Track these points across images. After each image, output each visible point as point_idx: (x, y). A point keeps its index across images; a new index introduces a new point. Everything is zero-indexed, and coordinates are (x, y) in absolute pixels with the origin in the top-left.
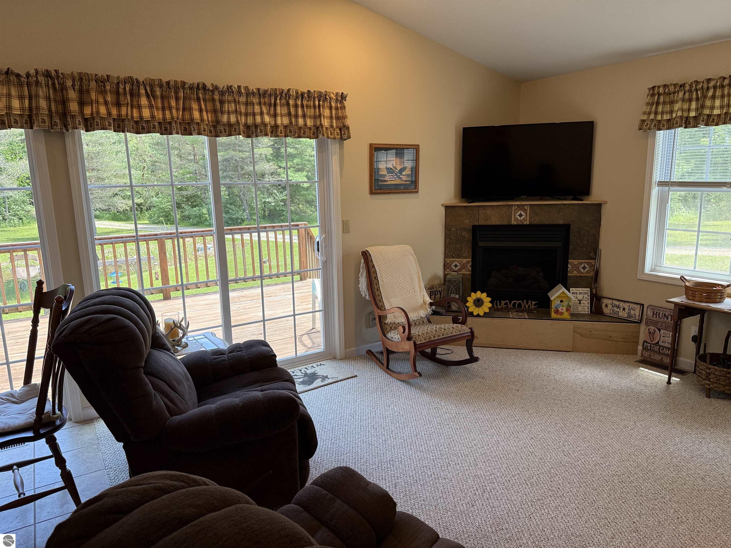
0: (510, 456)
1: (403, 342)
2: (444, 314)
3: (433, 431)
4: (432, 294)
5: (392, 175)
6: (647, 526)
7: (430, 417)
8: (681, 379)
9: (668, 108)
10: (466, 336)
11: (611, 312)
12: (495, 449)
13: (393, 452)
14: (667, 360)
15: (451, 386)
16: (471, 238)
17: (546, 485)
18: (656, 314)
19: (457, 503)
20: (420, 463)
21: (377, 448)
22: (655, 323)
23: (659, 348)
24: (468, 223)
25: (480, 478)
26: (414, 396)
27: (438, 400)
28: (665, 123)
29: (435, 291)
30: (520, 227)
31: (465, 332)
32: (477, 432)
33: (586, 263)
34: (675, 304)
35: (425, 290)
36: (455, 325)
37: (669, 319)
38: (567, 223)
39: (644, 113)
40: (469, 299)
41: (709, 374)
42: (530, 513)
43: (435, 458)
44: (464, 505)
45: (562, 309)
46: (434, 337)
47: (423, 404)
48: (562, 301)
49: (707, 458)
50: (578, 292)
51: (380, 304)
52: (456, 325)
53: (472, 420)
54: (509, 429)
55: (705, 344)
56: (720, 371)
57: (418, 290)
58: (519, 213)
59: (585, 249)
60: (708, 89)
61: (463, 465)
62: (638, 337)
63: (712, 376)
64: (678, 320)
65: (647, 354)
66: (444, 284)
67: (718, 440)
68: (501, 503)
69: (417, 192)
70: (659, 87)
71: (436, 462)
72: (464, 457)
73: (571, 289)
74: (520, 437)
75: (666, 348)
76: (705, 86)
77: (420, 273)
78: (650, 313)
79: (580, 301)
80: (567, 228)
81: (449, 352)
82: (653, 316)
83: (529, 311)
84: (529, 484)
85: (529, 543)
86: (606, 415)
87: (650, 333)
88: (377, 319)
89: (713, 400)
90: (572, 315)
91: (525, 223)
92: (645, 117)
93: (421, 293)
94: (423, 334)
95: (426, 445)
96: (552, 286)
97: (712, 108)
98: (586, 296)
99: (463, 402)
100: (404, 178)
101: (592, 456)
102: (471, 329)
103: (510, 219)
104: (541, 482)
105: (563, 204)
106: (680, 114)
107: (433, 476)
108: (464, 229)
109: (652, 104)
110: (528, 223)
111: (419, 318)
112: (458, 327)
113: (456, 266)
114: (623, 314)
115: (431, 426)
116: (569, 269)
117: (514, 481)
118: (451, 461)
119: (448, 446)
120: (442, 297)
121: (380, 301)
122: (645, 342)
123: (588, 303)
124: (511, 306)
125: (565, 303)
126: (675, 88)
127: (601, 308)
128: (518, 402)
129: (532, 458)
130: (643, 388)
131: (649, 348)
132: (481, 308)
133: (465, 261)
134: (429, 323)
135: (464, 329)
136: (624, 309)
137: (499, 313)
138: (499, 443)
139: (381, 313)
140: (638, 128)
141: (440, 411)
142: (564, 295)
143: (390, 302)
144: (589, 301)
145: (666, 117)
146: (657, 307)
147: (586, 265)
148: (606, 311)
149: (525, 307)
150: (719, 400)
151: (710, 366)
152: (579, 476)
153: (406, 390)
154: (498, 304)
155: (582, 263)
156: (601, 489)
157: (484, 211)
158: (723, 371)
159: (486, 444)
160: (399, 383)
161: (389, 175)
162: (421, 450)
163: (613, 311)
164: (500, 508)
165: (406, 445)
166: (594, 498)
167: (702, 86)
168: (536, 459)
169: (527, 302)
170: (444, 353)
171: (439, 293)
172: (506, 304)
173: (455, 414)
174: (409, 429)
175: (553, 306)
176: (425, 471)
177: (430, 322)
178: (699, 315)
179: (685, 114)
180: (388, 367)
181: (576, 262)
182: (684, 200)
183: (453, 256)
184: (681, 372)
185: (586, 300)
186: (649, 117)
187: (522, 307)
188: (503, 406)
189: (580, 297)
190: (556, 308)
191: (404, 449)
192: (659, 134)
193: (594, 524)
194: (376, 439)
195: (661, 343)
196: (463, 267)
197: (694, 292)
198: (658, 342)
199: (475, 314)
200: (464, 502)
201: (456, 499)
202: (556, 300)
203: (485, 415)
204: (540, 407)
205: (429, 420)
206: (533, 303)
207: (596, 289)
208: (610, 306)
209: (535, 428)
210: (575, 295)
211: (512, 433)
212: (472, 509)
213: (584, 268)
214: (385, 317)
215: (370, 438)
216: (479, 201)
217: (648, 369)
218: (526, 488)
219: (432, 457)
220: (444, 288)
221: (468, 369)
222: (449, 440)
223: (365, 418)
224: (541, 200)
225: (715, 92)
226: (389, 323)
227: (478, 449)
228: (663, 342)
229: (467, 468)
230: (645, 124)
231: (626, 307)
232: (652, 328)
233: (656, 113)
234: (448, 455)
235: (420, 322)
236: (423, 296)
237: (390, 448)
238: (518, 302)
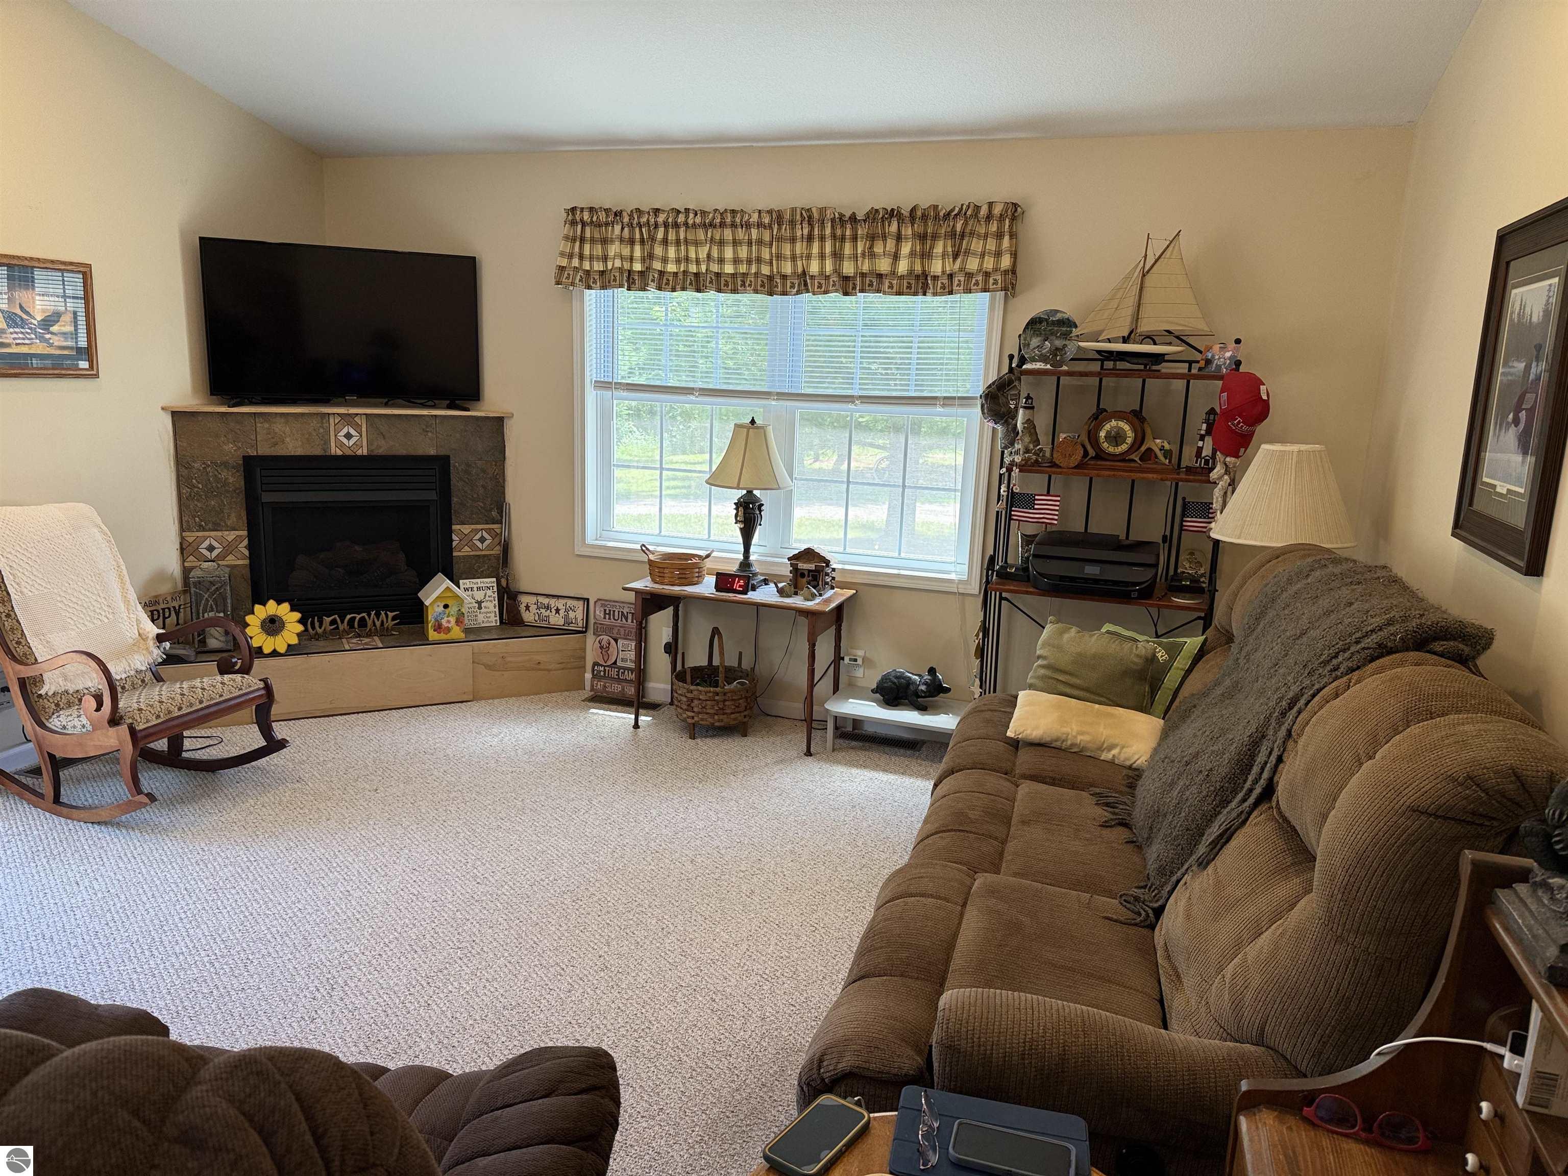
0: (376, 911)
1: (99, 732)
2: (192, 659)
3: (200, 907)
4: (156, 617)
5: (22, 333)
6: (620, 956)
7: (189, 882)
8: (653, 716)
9: (598, 250)
10: (253, 699)
11: (537, 618)
12: (344, 907)
13: (107, 973)
14: (631, 691)
15: (228, 810)
16: (243, 483)
17: (450, 943)
18: (609, 614)
19: (277, 1027)
20: (179, 976)
21: (62, 976)
22: (608, 630)
23: (618, 672)
24: (232, 451)
25: (321, 967)
26: (140, 850)
27: (203, 845)
28: (597, 277)
29: (163, 609)
30: (348, 462)
31: (252, 689)
32: (301, 885)
33: (486, 530)
34: (636, 592)
35: (140, 607)
36: (226, 677)
37: (630, 620)
38: (442, 454)
39: (562, 254)
40: (249, 619)
41: (692, 700)
42: (426, 998)
43: (214, 957)
44: (293, 1024)
45: (449, 621)
46: (180, 709)
47: (165, 860)
48: (446, 606)
49: (696, 829)
50: (475, 586)
51: (20, 650)
52: (230, 676)
53: (287, 866)
54: (368, 864)
55: (683, 654)
56: (706, 693)
57: (122, 607)
58: (345, 431)
59: (481, 504)
60: (656, 226)
61: (281, 954)
62: (584, 658)
63: (696, 702)
64: (642, 619)
65: (599, 685)
66: (185, 592)
67: (710, 799)
68: (370, 997)
69: (97, 376)
70: (582, 210)
71: (216, 964)
72: (279, 939)
73: (461, 582)
74: (390, 874)
75: (629, 669)
76: (652, 221)
77: (124, 568)
78: (600, 613)
79: (480, 603)
80: (442, 462)
81: (212, 743)
82: (605, 618)
83: (383, 633)
84: (419, 950)
85: (432, 1046)
86: (543, 798)
87: (601, 648)
88: (15, 689)
89: (699, 740)
90: (467, 631)
91: (359, 452)
92: (564, 262)
93: (132, 616)
94: (152, 706)
95: (187, 940)
96: (424, 579)
97: (665, 260)
98: (489, 593)
99: (261, 837)
100: (57, 341)
101: (524, 873)
102: (264, 680)
103: (327, 442)
104: (440, 940)
105: (432, 416)
106: (618, 263)
107: (215, 992)
108: (225, 464)
109: (574, 240)
110: (365, 452)
111: (133, 673)
112: (234, 680)
113: (211, 548)
114: (557, 620)
115: (194, 898)
116: (454, 544)
117: (390, 953)
118: (253, 953)
119: (241, 928)
120: (181, 621)
121: (18, 643)
122: (596, 664)
123: (495, 607)
124: (343, 626)
125: (453, 610)
126: (607, 216)
127: (519, 612)
128: (379, 813)
129: (420, 904)
130: (597, 742)
131: (602, 673)
132: (280, 636)
133: (231, 536)
134: (158, 681)
135: (251, 683)
136: (557, 611)
137: (321, 643)
138: (350, 895)
139: (26, 672)
140: (553, 281)
141: (209, 866)
142: (450, 594)
143: (48, 642)
144: (496, 602)
145: (598, 266)
146: (610, 601)
147: (485, 535)
148: (528, 617)
149: (374, 624)
150: (708, 740)
151: (692, 688)
152: (506, 912)
153: (115, 840)
154: (317, 624)
155: (477, 531)
156: (544, 921)
157: (266, 425)
158: (710, 692)
159: (324, 902)
160: (94, 830)
161: (11, 330)
162: (178, 952)
163: (539, 616)
164: (369, 1007)
165: (139, 951)
166: (535, 939)
167: (648, 220)
168: (426, 903)
169: (378, 615)
170: (199, 747)
171: (173, 613)
172: (333, 622)
173: (248, 864)
174: (139, 918)
175: (431, 617)
176: (196, 989)
177: (159, 679)
178: (672, 608)
179: (627, 266)
180: (57, 799)
181: (466, 529)
182: (636, 414)
183: (201, 526)
184: (653, 707)
185: (491, 601)
186: (570, 262)
187: (369, 625)
188: (350, 826)
189: (479, 595)
190: (436, 620)
191: (135, 961)
192: (590, 295)
193: (538, 979)
194: (55, 960)
195: (619, 663)
196: (229, 549)
197: (662, 570)
198: (616, 661)
199: (267, 650)
200: (293, 1019)
201: (274, 1020)
202: (436, 605)
203: (314, 851)
204: (423, 811)
205: (186, 889)
206: (391, 615)
207: (507, 580)
208: (533, 608)
209: (419, 850)
210: (470, 593)
211: (374, 871)
212: (312, 1026)
213: (482, 540)
214: (38, 680)
215: (39, 962)
216: (251, 403)
217: (604, 709)
218: (413, 958)
219: (206, 959)
220: (185, 600)
221: (263, 770)
222: (241, 916)
223: (13, 923)
224: (386, 405)
225: (666, 233)
226: (50, 694)
227: (308, 917)
228: (623, 660)
229: (290, 957)
230: (566, 275)
231: (561, 607)
232: (605, 638)
233: (581, 257)
234: (244, 945)
235: (139, 682)
236: (138, 622)
237: (99, 968)
238: (358, 617)
